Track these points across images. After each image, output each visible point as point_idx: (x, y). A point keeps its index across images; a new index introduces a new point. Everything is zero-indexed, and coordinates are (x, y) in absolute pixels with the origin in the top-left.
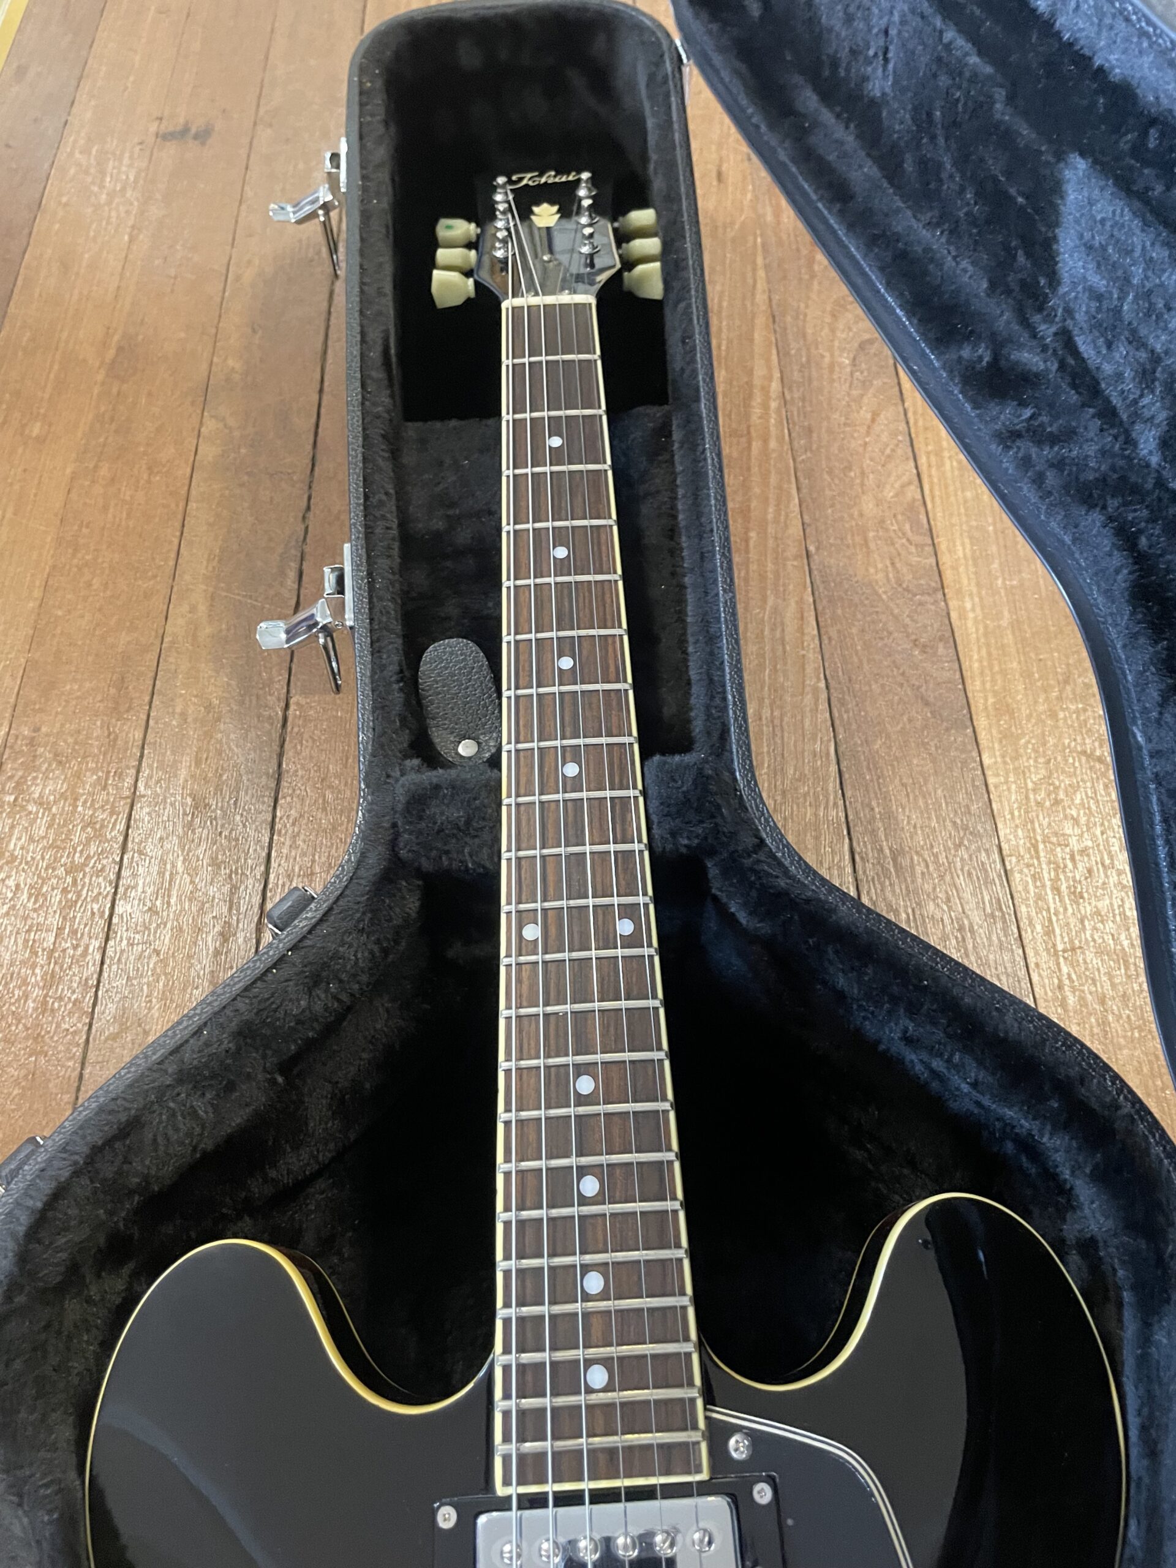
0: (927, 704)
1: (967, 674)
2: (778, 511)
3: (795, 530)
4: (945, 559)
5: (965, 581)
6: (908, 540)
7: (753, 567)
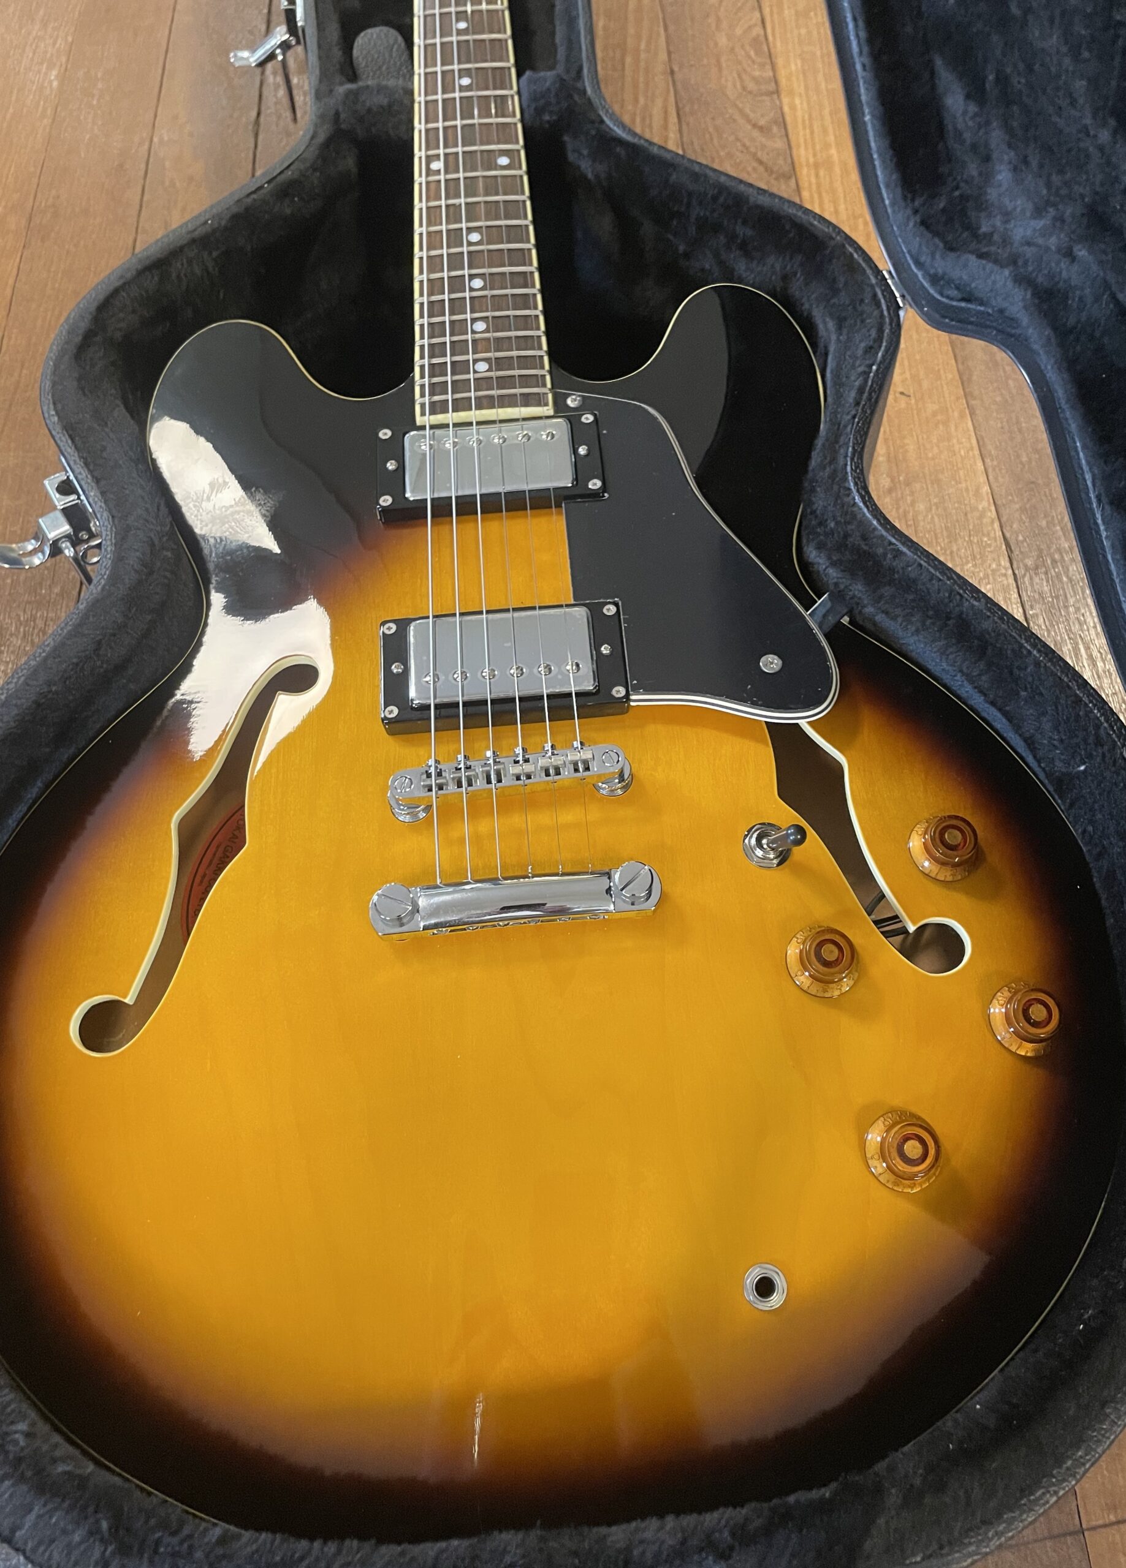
0: (761, 162)
1: (793, 144)
2: (649, 43)
3: (663, 56)
4: (782, 74)
5: (795, 85)
6: (753, 62)
7: (628, 79)
